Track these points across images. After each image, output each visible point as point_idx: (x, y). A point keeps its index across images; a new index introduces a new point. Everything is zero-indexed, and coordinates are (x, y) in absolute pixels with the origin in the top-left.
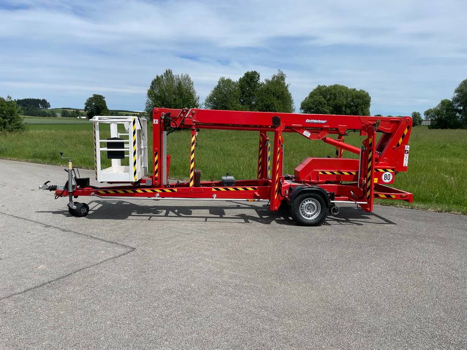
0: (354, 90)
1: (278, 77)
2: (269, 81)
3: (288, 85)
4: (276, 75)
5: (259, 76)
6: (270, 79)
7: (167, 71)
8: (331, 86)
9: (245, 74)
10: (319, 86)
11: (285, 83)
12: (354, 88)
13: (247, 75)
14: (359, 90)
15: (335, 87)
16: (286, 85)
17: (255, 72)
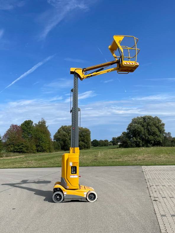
1: (41, 122)
3: (47, 127)
4: (41, 121)
5: (32, 123)
6: (38, 124)
9: (25, 122)
10: (62, 126)
13: (26, 122)
14: (84, 128)
16: (46, 126)
17: (30, 120)
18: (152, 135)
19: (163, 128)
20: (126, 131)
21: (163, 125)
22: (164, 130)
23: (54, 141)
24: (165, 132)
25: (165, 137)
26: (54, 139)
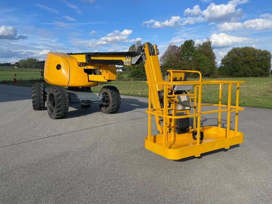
0: (260, 50)
1: (207, 43)
2: (201, 46)
3: (213, 48)
4: (205, 41)
5: (194, 43)
6: (202, 44)
7: (138, 42)
8: (243, 48)
10: (234, 48)
11: (211, 47)
12: (260, 49)
13: (186, 42)
14: (263, 50)
15: (246, 48)
17: (192, 40)
23: (222, 66)
26: (222, 64)
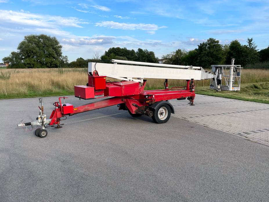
18: (48, 57)
19: (60, 50)
20: (17, 51)
21: (61, 47)
22: (61, 53)
24: (62, 55)
25: (62, 60)
